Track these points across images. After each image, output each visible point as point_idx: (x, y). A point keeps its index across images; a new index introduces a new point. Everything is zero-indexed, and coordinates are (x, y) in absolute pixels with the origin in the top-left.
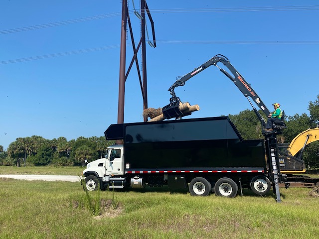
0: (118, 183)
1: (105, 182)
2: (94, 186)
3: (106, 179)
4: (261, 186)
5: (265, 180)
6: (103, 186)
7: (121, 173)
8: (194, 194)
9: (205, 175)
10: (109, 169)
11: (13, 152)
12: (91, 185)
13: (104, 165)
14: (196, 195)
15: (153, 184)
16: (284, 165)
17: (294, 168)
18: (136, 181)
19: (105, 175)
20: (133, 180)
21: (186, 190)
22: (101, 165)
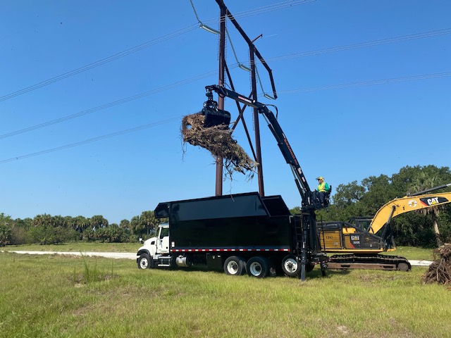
0: (165, 262)
1: (155, 261)
2: (146, 264)
3: (156, 257)
4: (290, 266)
5: (295, 259)
6: (154, 264)
7: (167, 251)
8: (229, 274)
9: (237, 253)
10: (159, 247)
11: (135, 228)
12: (144, 264)
13: (155, 243)
14: (230, 274)
15: (197, 263)
16: (359, 242)
17: (371, 246)
18: (181, 260)
19: (156, 254)
20: (178, 259)
21: (221, 270)
22: (153, 243)
